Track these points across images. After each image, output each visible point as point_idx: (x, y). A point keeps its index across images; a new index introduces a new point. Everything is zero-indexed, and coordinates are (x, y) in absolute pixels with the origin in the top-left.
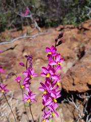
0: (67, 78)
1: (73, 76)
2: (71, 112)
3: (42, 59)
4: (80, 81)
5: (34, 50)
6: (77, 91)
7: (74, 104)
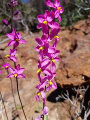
0: (60, 71)
1: (66, 68)
2: (67, 110)
3: (34, 59)
4: (75, 72)
5: (26, 50)
6: (72, 84)
7: (70, 100)
